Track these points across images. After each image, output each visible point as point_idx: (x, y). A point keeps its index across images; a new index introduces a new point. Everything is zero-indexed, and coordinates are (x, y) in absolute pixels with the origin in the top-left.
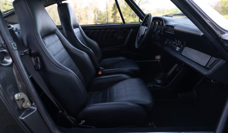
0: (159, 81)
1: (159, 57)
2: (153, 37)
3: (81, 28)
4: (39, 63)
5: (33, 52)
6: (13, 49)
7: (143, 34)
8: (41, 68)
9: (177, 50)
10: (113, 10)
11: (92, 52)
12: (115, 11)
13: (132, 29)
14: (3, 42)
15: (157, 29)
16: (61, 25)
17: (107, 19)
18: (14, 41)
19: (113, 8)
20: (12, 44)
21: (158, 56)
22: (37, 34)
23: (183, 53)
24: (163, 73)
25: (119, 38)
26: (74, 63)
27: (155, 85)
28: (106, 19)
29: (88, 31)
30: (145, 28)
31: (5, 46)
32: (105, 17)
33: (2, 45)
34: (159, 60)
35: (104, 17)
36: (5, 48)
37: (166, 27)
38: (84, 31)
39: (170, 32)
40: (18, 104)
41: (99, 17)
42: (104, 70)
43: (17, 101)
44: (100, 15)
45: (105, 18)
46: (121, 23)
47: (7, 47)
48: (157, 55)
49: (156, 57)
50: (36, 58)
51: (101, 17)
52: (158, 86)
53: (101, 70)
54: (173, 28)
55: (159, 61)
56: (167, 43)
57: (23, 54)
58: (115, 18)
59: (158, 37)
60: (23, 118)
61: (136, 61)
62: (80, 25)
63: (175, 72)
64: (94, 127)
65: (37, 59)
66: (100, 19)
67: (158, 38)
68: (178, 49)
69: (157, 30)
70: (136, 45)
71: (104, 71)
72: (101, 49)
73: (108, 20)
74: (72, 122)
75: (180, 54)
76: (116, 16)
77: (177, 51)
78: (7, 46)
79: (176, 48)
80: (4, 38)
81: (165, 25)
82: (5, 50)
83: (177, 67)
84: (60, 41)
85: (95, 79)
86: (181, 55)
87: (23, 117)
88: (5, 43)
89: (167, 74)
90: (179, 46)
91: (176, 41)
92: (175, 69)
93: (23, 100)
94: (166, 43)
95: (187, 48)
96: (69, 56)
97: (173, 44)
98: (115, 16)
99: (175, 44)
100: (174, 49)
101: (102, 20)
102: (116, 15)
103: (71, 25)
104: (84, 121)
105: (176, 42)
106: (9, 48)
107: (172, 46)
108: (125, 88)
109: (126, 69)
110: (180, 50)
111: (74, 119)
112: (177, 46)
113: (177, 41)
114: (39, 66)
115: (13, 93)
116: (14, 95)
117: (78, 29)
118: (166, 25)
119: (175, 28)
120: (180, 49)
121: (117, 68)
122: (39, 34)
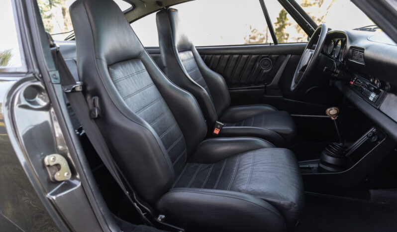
0: (330, 159)
1: (333, 110)
2: (324, 70)
3: (196, 52)
4: (97, 108)
5: (89, 88)
6: (51, 81)
7: (306, 63)
8: (98, 115)
9: (371, 99)
10: (278, 23)
11: (205, 94)
12: (281, 24)
13: (290, 54)
14: (37, 70)
15: (338, 54)
16: (158, 46)
17: (266, 37)
18: (57, 70)
19: (278, 18)
20: (51, 73)
21: (333, 108)
22: (100, 59)
23: (383, 107)
24: (341, 144)
25: (264, 71)
26: (169, 110)
27: (321, 166)
28: (264, 38)
29: (210, 56)
30: (310, 53)
31: (39, 76)
32: (263, 35)
33: (34, 74)
34: (334, 117)
35: (261, 35)
36: (39, 79)
37: (351, 51)
38: (203, 58)
39: (357, 60)
40: (49, 172)
41: (252, 36)
42: (223, 126)
43: (48, 168)
44: (255, 31)
45: (262, 37)
46: (270, 44)
47: (42, 79)
48: (330, 106)
49: (328, 110)
50: (93, 98)
51: (255, 35)
52: (329, 169)
53: (219, 126)
54: (363, 52)
55: (333, 119)
56: (354, 82)
57: (70, 91)
58: (280, 36)
59: (338, 71)
60: (54, 197)
61: (292, 115)
62: (196, 47)
63: (368, 145)
64: (183, 230)
65: (94, 100)
66: (254, 38)
67: (337, 73)
68: (372, 96)
69: (338, 57)
70: (293, 84)
71: (223, 128)
72: (229, 90)
73: (267, 39)
74: (143, 214)
75: (376, 108)
76: (282, 33)
77: (370, 101)
78: (42, 77)
79: (369, 95)
80: (40, 64)
81: (348, 45)
82: (39, 84)
83: (374, 134)
84: (146, 72)
85: (205, 141)
86: (379, 110)
87: (54, 194)
88: (40, 72)
89: (349, 148)
90: (377, 92)
91: (371, 80)
92: (370, 138)
93: (58, 166)
94: (353, 84)
95: (393, 96)
96: (161, 97)
97: (365, 87)
98: (280, 33)
99: (368, 87)
100: (366, 97)
101: (257, 40)
102: (282, 31)
103: (175, 46)
104: (163, 216)
105: (370, 82)
106: (45, 80)
107: (362, 90)
108: (254, 165)
109: (267, 129)
110: (377, 100)
111: (149, 208)
112: (372, 91)
113: (374, 81)
114: (95, 113)
115: (42, 154)
116: (45, 156)
117: (191, 53)
118: (351, 47)
119: (367, 53)
120: (378, 97)
121: (253, 126)
122: (103, 58)
